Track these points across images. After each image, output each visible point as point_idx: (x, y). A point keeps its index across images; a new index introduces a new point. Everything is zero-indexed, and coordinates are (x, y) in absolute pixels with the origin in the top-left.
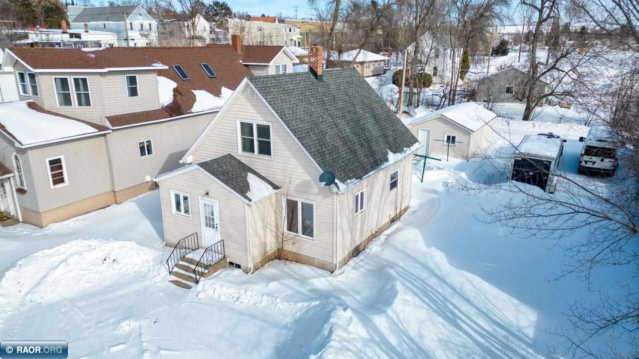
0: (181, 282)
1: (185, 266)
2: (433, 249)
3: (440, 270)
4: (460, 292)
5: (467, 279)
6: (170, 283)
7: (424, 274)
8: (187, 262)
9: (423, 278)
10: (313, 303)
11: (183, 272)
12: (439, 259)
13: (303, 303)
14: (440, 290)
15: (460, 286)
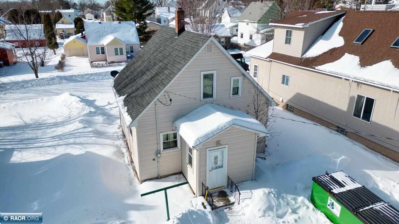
2: (83, 153)
3: (72, 147)
4: (55, 147)
5: (54, 154)
7: (78, 140)
9: (78, 138)
12: (76, 151)
14: (65, 140)
15: (57, 149)
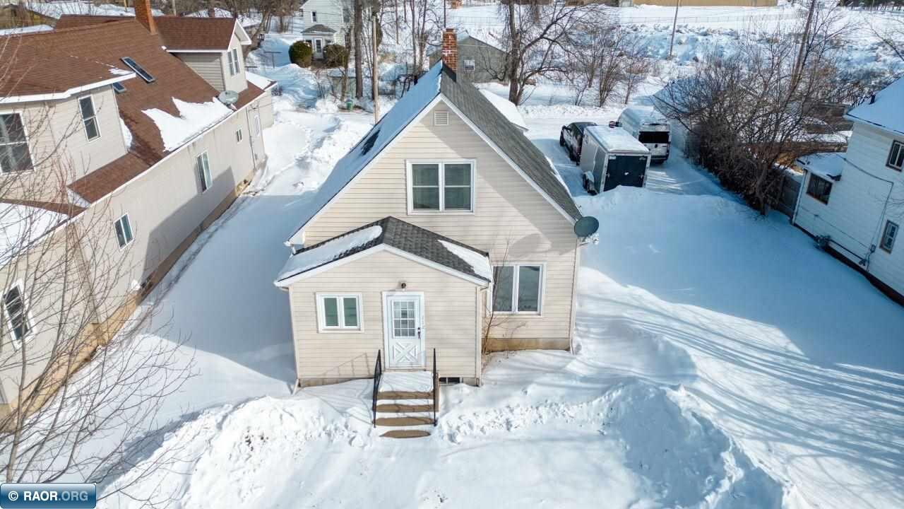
0: (403, 431)
1: (389, 405)
4: (707, 329)
6: (386, 439)
8: (389, 398)
10: (615, 395)
11: (394, 415)
13: (599, 399)
